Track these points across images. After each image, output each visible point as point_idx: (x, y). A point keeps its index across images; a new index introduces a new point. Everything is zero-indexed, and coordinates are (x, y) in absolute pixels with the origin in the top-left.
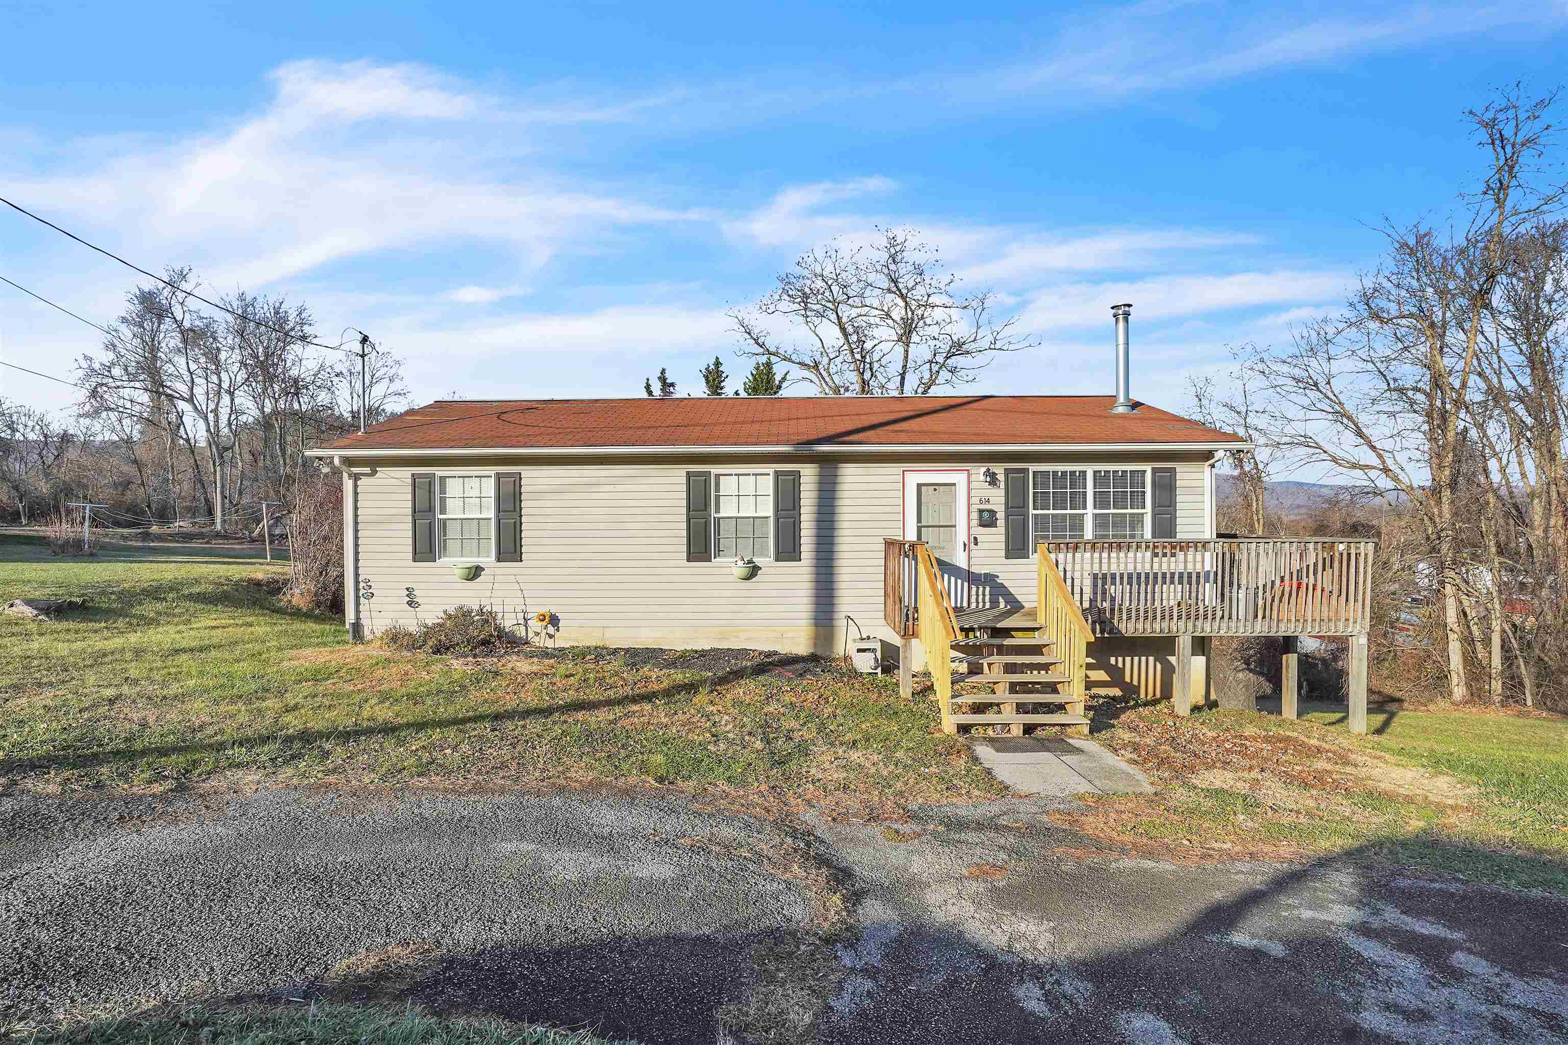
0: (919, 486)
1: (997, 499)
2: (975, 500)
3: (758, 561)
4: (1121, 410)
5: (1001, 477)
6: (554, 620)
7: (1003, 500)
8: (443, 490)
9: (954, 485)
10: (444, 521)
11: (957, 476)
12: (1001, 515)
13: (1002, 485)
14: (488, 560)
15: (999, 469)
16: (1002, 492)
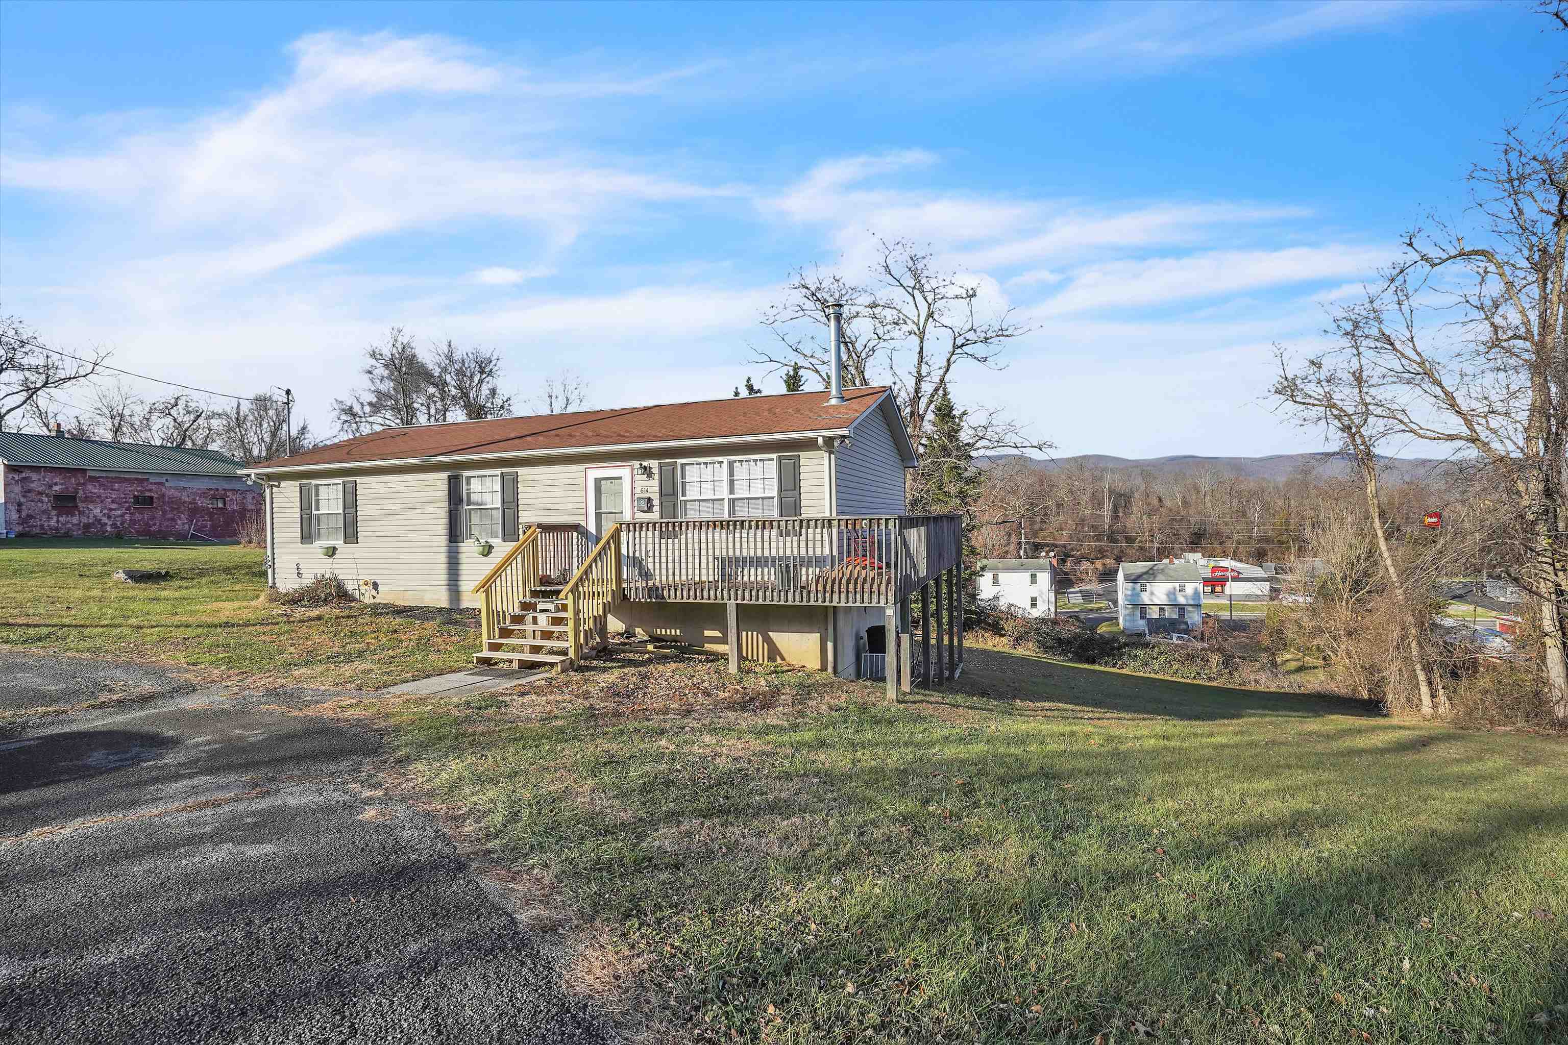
0: (598, 481)
1: (653, 487)
2: (637, 490)
3: (492, 541)
4: (833, 402)
5: (656, 471)
6: (375, 586)
7: (657, 489)
8: (317, 495)
9: (620, 478)
10: (318, 516)
11: (622, 471)
12: (656, 502)
13: (657, 477)
14: (339, 543)
15: (654, 464)
16: (657, 483)
